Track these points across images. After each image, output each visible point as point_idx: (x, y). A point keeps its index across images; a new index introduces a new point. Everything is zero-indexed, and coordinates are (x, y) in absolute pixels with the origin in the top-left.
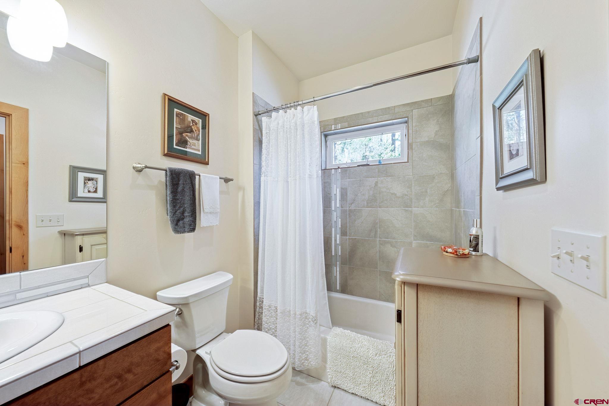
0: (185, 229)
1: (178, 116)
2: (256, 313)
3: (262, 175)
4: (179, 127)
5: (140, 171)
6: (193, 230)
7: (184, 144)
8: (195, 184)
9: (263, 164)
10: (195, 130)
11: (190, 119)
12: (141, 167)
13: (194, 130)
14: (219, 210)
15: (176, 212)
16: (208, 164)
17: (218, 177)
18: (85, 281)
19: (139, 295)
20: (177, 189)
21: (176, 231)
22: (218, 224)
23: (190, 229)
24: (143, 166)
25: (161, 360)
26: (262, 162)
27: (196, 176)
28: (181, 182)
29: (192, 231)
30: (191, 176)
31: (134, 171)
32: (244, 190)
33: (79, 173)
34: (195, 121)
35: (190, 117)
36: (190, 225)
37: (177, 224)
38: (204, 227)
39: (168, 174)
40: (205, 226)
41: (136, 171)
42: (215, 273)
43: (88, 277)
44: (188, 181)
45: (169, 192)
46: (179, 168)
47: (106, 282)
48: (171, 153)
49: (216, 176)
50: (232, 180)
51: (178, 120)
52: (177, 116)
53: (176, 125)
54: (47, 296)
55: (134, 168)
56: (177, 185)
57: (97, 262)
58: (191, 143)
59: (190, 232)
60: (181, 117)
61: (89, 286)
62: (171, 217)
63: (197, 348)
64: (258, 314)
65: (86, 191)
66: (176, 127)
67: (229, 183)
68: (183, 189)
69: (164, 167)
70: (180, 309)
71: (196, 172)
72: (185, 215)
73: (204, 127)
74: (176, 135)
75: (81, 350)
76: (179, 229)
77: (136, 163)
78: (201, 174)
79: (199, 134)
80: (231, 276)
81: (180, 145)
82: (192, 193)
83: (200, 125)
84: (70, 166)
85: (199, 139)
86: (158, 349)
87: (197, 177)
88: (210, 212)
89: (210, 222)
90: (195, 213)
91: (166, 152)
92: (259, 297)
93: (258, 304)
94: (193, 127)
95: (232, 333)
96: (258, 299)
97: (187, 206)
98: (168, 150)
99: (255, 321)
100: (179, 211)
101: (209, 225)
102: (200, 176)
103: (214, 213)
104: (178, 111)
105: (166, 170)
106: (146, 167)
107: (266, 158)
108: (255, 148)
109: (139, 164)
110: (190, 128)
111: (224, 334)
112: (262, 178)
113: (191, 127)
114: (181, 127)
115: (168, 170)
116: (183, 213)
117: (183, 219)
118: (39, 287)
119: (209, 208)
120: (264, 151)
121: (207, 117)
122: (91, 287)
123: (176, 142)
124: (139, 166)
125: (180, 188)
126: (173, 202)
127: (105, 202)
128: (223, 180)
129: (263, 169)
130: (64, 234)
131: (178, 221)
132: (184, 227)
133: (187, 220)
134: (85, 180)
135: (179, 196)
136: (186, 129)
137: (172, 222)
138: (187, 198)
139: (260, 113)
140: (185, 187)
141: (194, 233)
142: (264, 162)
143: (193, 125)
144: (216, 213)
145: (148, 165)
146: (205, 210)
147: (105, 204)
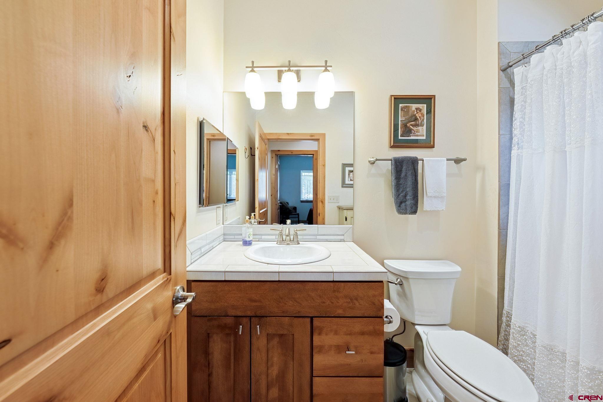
0: (407, 211)
1: (403, 110)
2: (502, 330)
3: (513, 148)
4: (404, 119)
5: (373, 163)
6: (415, 212)
7: (408, 134)
8: (418, 170)
9: (516, 132)
10: (420, 117)
11: (414, 109)
12: (373, 160)
13: (418, 117)
14: (445, 195)
15: (399, 195)
16: (433, 147)
17: (445, 159)
18: (342, 237)
19: (368, 255)
20: (400, 175)
21: (399, 212)
22: (444, 210)
23: (412, 211)
24: (375, 159)
25: (376, 305)
26: (513, 129)
27: (419, 161)
28: (404, 168)
29: (414, 214)
30: (414, 162)
31: (369, 164)
32: (484, 169)
33: (346, 168)
34: (420, 108)
35: (414, 106)
36: (412, 208)
37: (400, 206)
38: (426, 211)
39: (393, 163)
40: (428, 210)
41: (371, 164)
42: (441, 261)
43: (343, 235)
44: (411, 167)
45: (393, 178)
46: (402, 156)
47: (353, 242)
48: (396, 144)
49: (442, 159)
50: (465, 160)
51: (402, 113)
52: (401, 110)
53: (401, 118)
54: (327, 241)
55: (369, 162)
56: (400, 172)
57: (348, 227)
58: (415, 131)
59: (412, 214)
60: (405, 110)
61: (344, 241)
62: (395, 200)
63: (416, 323)
64: (503, 332)
65: (350, 180)
66: (401, 120)
67: (462, 163)
68: (406, 175)
69: (390, 158)
70: (401, 280)
71: (419, 158)
72: (407, 198)
73: (429, 112)
74: (401, 128)
75: (334, 271)
76: (401, 210)
77: (371, 158)
78: (424, 159)
79: (423, 120)
80: (459, 269)
81: (404, 135)
82: (414, 177)
83: (425, 111)
84: (342, 164)
85: (424, 124)
86: (374, 296)
87: (420, 163)
88: (434, 196)
89: (435, 207)
90: (417, 196)
91: (392, 144)
92: (506, 310)
93: (504, 319)
94: (417, 115)
95: (456, 330)
96: (504, 312)
97: (409, 189)
98: (394, 143)
99: (499, 339)
100: (402, 194)
101: (433, 210)
102: (423, 160)
103: (439, 197)
104: (402, 106)
105: (391, 160)
106: (377, 160)
107: (521, 122)
108: (501, 114)
109: (373, 158)
110: (414, 117)
111: (447, 327)
112: (514, 152)
113: (415, 115)
114: (406, 118)
115: (393, 160)
116: (405, 196)
117: (405, 202)
118: (324, 235)
119: (433, 192)
120: (517, 114)
121: (433, 100)
122: (345, 242)
123: (400, 134)
124: (372, 159)
125: (403, 174)
126: (397, 187)
127: (353, 187)
128: (453, 161)
129: (515, 140)
130: (340, 208)
131: (401, 203)
132: (406, 209)
133: (408, 203)
134: (349, 172)
135: (402, 181)
136: (410, 119)
137: (396, 203)
138: (410, 182)
139: (510, 64)
140: (407, 173)
141: (415, 215)
142: (518, 130)
143: (417, 113)
144: (441, 197)
145: (378, 158)
146: (428, 194)
147: (353, 188)
